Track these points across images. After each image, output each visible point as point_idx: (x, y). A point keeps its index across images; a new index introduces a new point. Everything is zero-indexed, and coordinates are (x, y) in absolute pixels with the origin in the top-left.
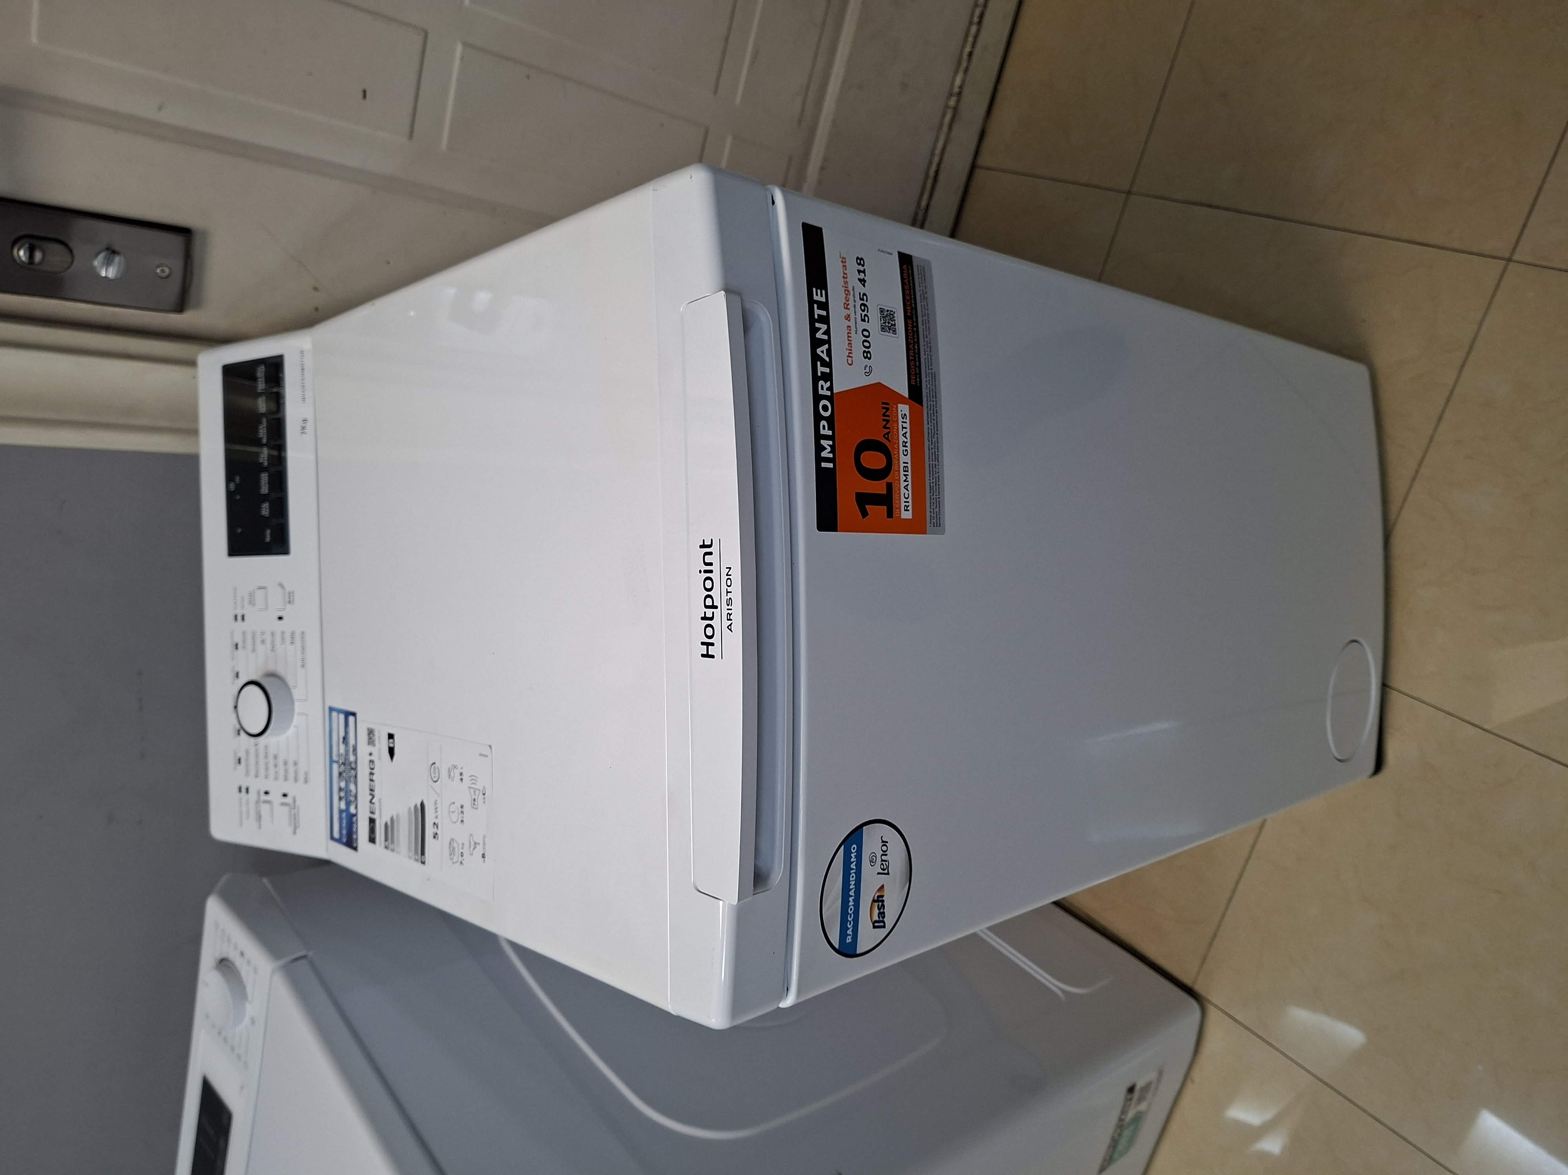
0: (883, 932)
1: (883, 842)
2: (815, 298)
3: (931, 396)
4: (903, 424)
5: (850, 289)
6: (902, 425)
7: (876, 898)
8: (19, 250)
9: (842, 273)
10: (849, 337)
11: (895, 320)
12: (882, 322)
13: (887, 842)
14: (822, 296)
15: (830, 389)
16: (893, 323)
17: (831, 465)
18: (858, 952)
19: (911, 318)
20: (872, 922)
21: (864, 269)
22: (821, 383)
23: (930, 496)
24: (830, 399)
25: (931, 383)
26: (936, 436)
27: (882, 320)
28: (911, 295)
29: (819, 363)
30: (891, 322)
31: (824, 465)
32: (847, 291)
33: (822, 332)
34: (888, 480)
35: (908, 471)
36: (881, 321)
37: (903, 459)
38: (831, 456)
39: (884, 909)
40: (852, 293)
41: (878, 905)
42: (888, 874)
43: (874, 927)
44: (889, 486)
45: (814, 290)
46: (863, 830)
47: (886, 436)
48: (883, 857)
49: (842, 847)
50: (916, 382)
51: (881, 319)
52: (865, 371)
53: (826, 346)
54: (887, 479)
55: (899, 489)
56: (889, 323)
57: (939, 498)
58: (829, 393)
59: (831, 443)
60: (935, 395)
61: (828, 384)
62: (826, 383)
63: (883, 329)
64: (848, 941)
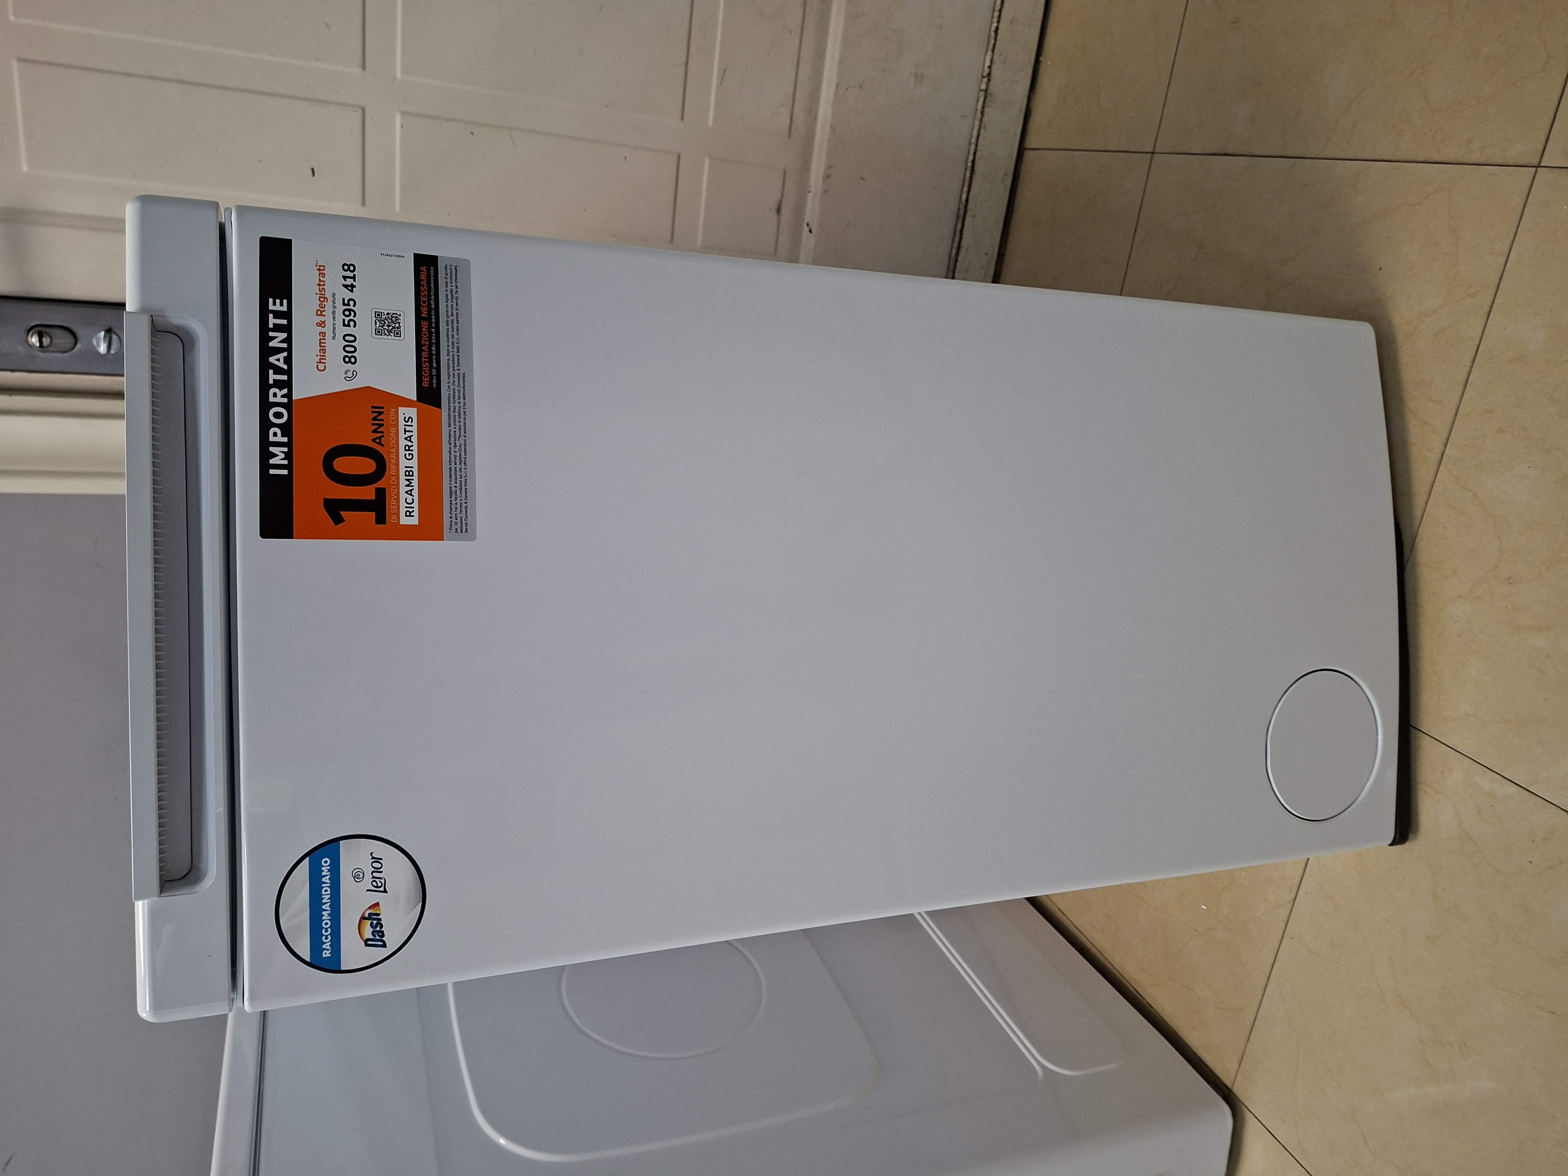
0: (380, 953)
1: (373, 858)
2: (271, 307)
3: (457, 396)
4: (406, 427)
5: (328, 295)
6: (405, 429)
7: (367, 916)
8: (32, 336)
9: (318, 280)
10: (320, 343)
11: (399, 323)
12: (378, 326)
13: (381, 859)
14: (282, 304)
15: (289, 395)
16: (397, 325)
17: (285, 472)
18: (342, 968)
19: (429, 319)
20: (363, 940)
21: (354, 275)
22: (272, 391)
23: (451, 501)
24: (288, 406)
25: (456, 383)
26: (462, 438)
27: (378, 323)
28: (429, 296)
29: (271, 371)
30: (393, 325)
31: (273, 472)
32: (323, 298)
33: (280, 340)
34: (378, 485)
35: (413, 476)
36: (376, 324)
37: (403, 463)
38: (286, 462)
39: (381, 927)
40: (330, 299)
41: (372, 924)
42: (385, 891)
43: (367, 945)
44: (381, 493)
45: (271, 300)
46: (339, 843)
47: (378, 441)
48: (374, 874)
49: (307, 859)
50: (431, 383)
51: (376, 322)
52: (346, 376)
53: (285, 354)
54: (376, 484)
55: (398, 494)
56: (389, 326)
57: (466, 503)
58: (285, 400)
59: (286, 449)
60: (463, 394)
61: (285, 391)
62: (280, 391)
63: (378, 332)
64: (324, 956)
